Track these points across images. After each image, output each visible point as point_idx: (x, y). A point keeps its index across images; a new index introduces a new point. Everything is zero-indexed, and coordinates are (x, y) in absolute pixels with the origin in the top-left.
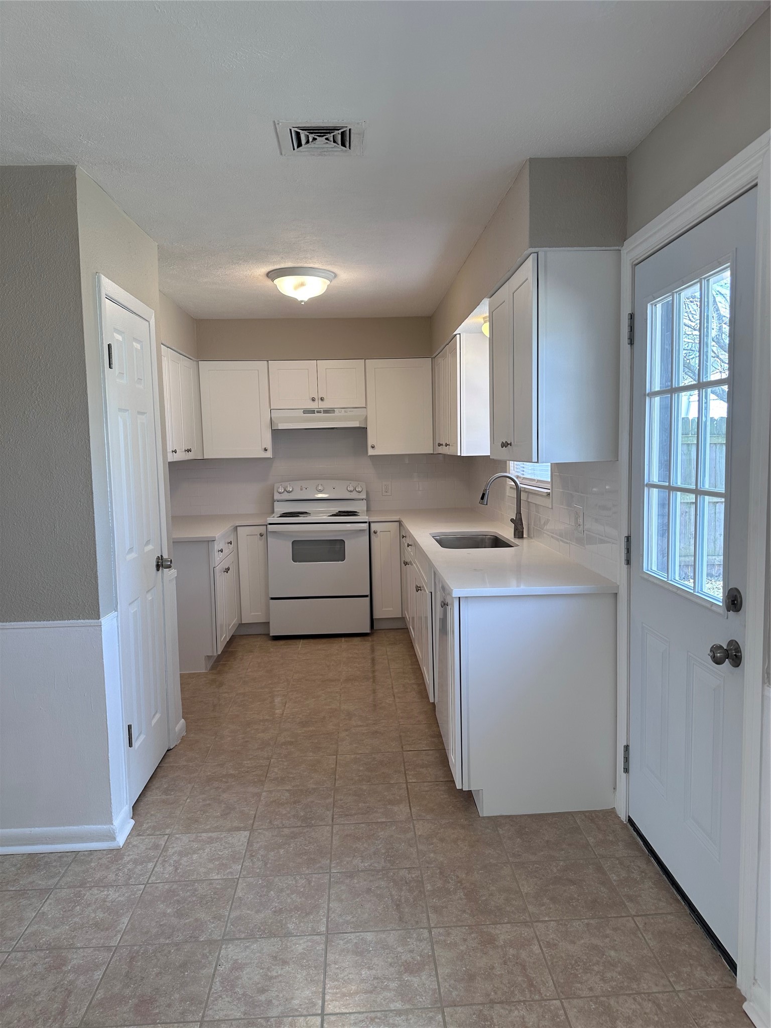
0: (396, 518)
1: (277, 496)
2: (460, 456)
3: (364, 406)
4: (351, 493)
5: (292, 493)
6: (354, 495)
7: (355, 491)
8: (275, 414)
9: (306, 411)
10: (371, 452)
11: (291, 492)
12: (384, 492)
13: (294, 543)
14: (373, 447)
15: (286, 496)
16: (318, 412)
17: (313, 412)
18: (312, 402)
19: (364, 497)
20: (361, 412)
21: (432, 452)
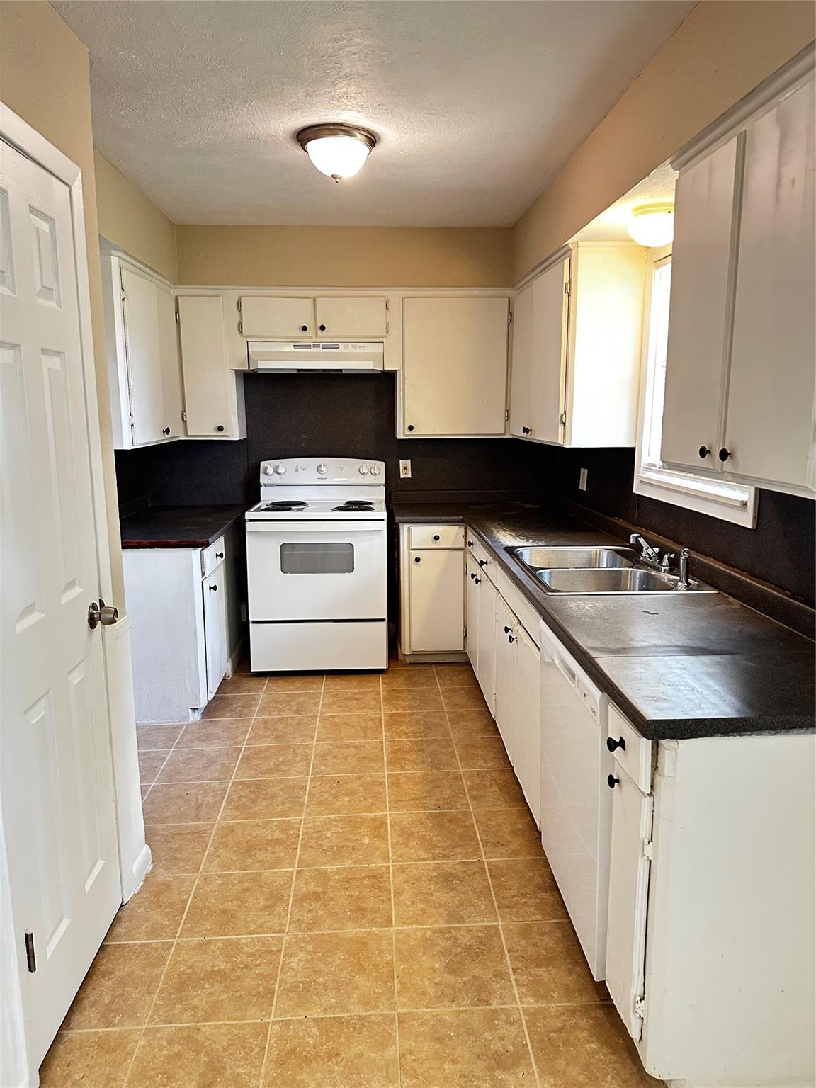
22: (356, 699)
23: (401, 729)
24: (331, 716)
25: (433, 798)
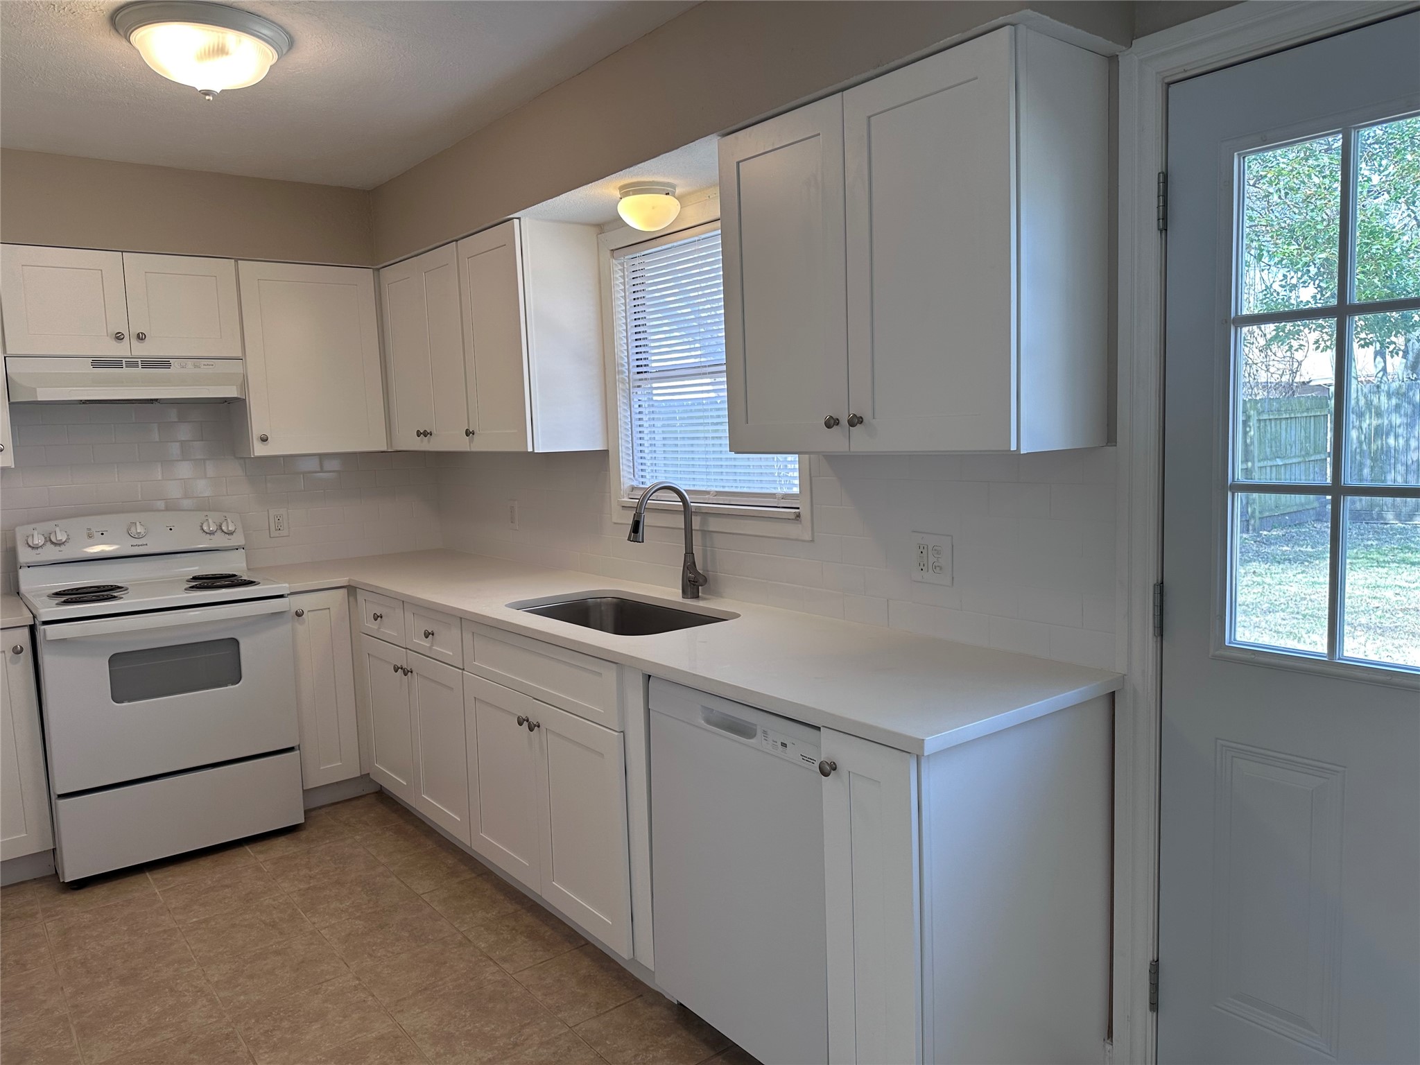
0: (343, 581)
1: (25, 555)
2: (533, 453)
3: (239, 354)
4: (212, 537)
5: (67, 544)
6: (219, 540)
7: (219, 532)
8: (15, 367)
9: (98, 363)
10: (259, 450)
11: (63, 543)
12: (273, 528)
13: (114, 660)
14: (264, 439)
15: (51, 553)
16: (130, 365)
17: (115, 363)
18: (114, 343)
19: (242, 542)
20: (236, 367)
21: (384, 449)
22: (227, 886)
23: (332, 906)
24: (200, 922)
25: (447, 979)
